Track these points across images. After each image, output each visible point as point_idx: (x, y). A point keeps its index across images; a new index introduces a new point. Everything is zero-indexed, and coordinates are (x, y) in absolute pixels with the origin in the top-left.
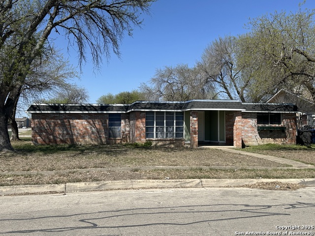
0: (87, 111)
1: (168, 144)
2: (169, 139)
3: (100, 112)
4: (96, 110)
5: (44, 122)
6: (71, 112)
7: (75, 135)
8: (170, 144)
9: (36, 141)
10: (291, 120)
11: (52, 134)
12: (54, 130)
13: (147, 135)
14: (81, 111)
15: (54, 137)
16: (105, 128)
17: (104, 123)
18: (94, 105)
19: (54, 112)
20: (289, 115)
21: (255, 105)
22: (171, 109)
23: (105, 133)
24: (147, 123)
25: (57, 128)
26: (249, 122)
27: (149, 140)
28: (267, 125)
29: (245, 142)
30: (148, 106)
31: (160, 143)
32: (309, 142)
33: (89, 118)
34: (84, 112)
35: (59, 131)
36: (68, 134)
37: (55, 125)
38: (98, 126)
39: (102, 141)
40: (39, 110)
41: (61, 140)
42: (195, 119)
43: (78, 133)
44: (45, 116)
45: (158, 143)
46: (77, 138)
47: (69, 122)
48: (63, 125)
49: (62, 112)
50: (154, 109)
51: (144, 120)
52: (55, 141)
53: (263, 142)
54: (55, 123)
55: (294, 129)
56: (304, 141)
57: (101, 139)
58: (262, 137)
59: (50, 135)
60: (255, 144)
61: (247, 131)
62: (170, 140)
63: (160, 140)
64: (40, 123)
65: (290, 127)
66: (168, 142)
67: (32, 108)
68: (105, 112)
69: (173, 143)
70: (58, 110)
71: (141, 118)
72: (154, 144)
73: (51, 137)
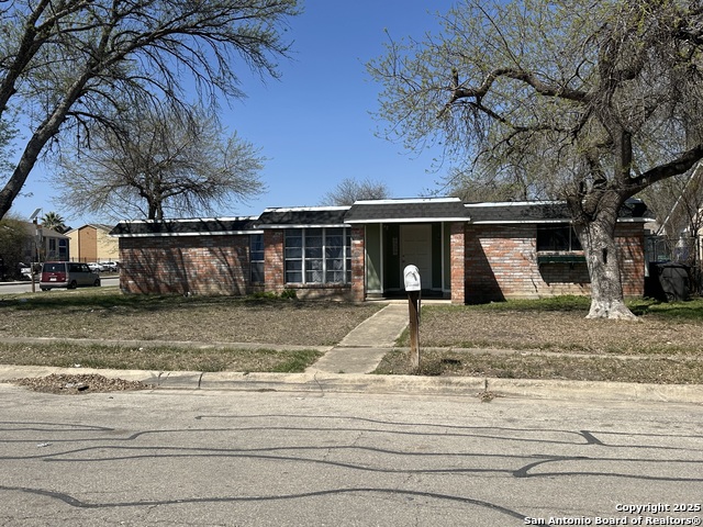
0: (208, 231)
1: (329, 295)
2: (331, 284)
3: (230, 233)
4: (224, 229)
5: (139, 254)
6: (181, 234)
7: (190, 277)
8: (334, 295)
9: (127, 288)
10: (630, 240)
11: (153, 276)
12: (156, 267)
13: (287, 278)
14: (197, 231)
15: (155, 280)
16: (244, 264)
17: (241, 254)
18: (223, 219)
19: (152, 235)
20: (624, 228)
21: (532, 207)
22: (332, 223)
23: (244, 273)
24: (286, 253)
25: (160, 265)
26: (517, 246)
27: (291, 287)
28: (562, 253)
29: (507, 292)
30: (285, 219)
31: (314, 294)
32: (680, 292)
33: (215, 245)
34: (203, 234)
35: (163, 270)
36: (178, 274)
37: (158, 258)
38: (231, 261)
39: (238, 289)
40: (128, 232)
41: (167, 285)
42: (358, 242)
43: (196, 273)
44: (139, 243)
45: (309, 292)
46: (194, 283)
47: (180, 253)
48: (170, 259)
49: (166, 235)
50: (297, 223)
51: (281, 248)
52: (157, 289)
53: (552, 292)
54: (156, 255)
55: (636, 261)
56: (665, 289)
57: (236, 285)
58: (548, 280)
59: (149, 277)
60: (531, 295)
61: (511, 268)
62: (334, 287)
63: (314, 287)
64: (134, 256)
65: (627, 255)
66: (329, 291)
67: (118, 230)
68: (240, 233)
69: (341, 294)
70: (159, 232)
71: (275, 243)
72: (300, 294)
73: (152, 282)
